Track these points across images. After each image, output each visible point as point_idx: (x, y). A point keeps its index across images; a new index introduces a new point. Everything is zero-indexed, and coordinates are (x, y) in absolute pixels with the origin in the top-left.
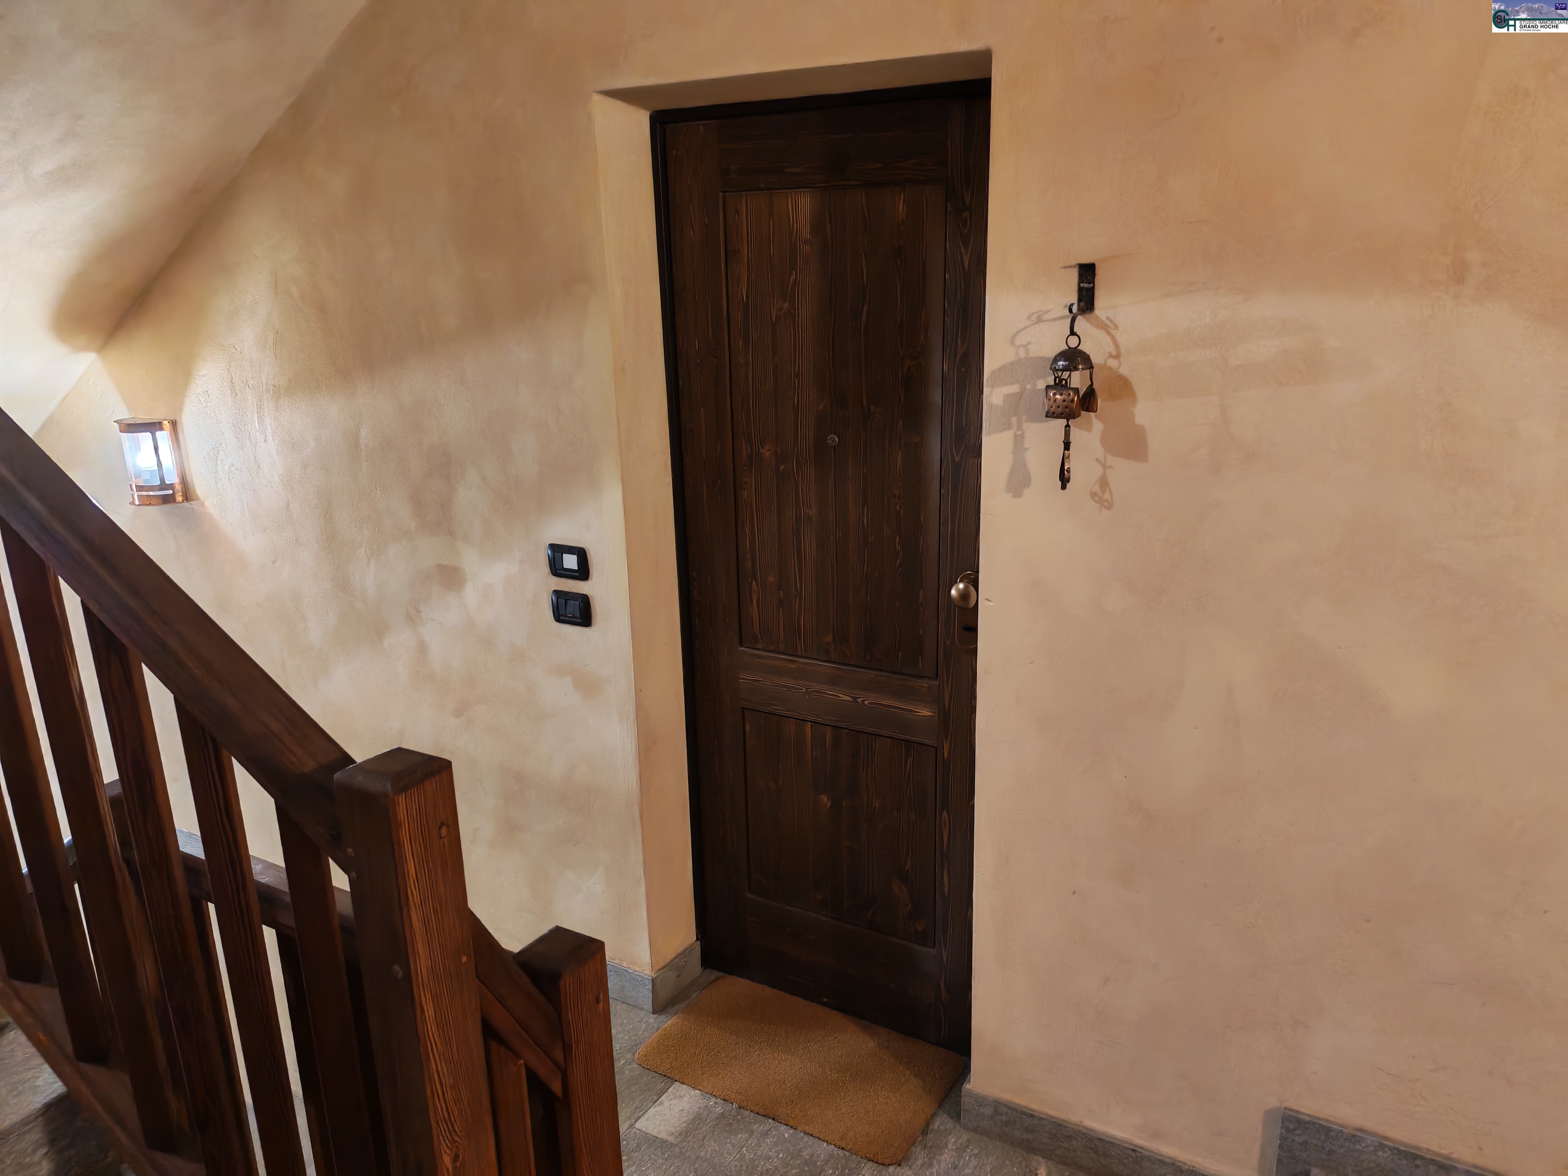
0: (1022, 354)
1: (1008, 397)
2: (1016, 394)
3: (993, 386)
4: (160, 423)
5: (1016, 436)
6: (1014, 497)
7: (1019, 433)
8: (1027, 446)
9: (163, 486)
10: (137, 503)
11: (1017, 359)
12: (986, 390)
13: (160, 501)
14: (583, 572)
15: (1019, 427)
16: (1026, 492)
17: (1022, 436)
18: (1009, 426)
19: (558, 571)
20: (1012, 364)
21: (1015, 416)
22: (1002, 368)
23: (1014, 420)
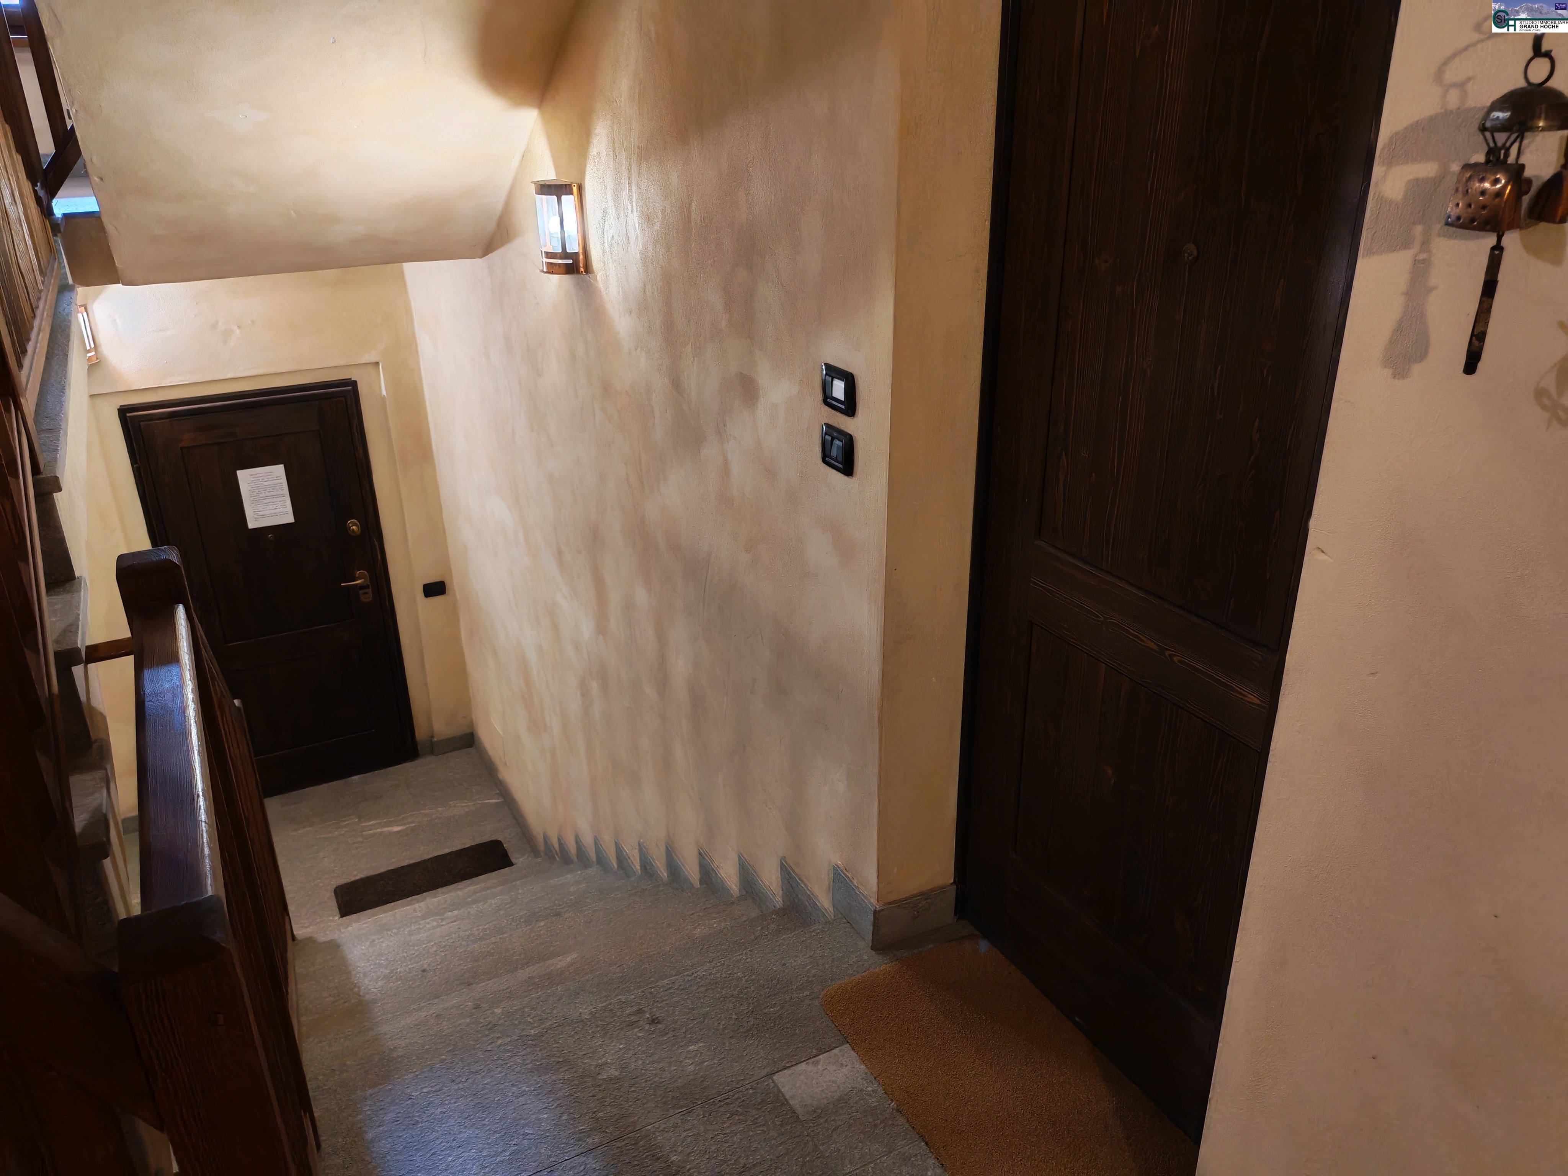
0: (1453, 100)
1: (1416, 185)
2: (1426, 180)
3: (1391, 162)
4: (570, 185)
5: (1416, 262)
6: (1395, 375)
7: (1421, 257)
8: (1433, 281)
9: (565, 255)
10: (545, 270)
11: (1443, 111)
12: (1378, 170)
13: (562, 269)
14: (849, 406)
15: (1425, 245)
16: (1417, 369)
17: (1427, 263)
18: (1406, 245)
19: (828, 400)
20: (1432, 119)
21: (1420, 224)
22: (1415, 127)
23: (1418, 229)
